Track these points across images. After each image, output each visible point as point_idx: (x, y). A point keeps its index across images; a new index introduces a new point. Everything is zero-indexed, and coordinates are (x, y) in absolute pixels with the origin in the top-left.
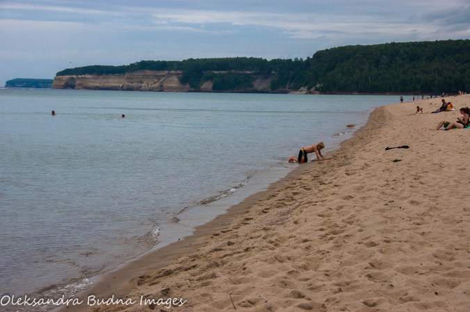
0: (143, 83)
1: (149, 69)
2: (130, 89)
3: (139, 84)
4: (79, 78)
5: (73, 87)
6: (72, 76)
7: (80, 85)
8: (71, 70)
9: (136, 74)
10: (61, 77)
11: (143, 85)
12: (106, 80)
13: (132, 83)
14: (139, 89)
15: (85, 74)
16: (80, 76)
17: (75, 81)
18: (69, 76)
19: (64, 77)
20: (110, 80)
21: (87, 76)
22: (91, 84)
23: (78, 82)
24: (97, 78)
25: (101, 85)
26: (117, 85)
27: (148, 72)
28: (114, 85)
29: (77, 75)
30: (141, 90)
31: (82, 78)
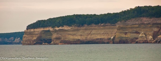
0: (139, 33)
1: (147, 16)
2: (123, 41)
3: (135, 35)
4: (56, 31)
5: (49, 42)
6: (45, 29)
7: (57, 39)
8: (44, 21)
9: (130, 22)
10: (32, 30)
11: (140, 35)
12: (87, 32)
13: (126, 33)
14: (134, 41)
15: (63, 26)
16: (57, 29)
17: (51, 35)
18: (42, 29)
19: (35, 30)
20: (94, 32)
21: (66, 28)
22: (71, 38)
23: (54, 36)
24: (78, 30)
25: (83, 38)
26: (102, 37)
27: (145, 20)
28: (99, 37)
29: (53, 27)
30: (137, 43)
31: (60, 30)
